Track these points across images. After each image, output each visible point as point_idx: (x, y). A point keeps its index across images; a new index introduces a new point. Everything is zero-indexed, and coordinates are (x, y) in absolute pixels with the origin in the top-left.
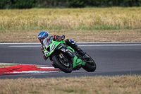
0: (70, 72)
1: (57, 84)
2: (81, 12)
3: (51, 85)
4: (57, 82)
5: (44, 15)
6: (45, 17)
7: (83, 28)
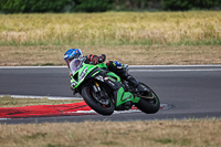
1: (146, 131)
2: (184, 17)
3: (136, 131)
4: (145, 127)
5: (125, 22)
6: (126, 26)
7: (187, 43)
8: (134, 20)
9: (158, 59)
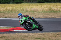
0: (31, 31)
1: (33, 36)
2: (43, 5)
3: (30, 36)
4: (32, 35)
5: (27, 6)
7: (44, 12)
8: (29, 6)
9: (36, 16)
